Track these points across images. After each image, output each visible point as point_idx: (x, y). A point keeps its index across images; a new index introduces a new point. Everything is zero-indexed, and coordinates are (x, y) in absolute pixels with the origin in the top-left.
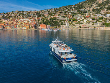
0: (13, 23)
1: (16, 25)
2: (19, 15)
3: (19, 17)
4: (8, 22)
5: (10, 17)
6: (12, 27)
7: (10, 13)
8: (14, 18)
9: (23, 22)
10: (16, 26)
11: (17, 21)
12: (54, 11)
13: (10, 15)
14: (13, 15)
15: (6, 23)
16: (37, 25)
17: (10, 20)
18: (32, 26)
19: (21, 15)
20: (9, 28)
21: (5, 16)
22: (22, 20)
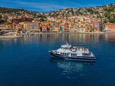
0: (61, 21)
1: (67, 24)
2: (68, 13)
3: (68, 15)
4: (55, 20)
5: (57, 15)
6: (61, 28)
7: (57, 11)
8: (62, 16)
9: (77, 20)
10: (68, 27)
11: (67, 19)
12: (109, 7)
13: (57, 13)
14: (61, 13)
15: (52, 22)
16: (103, 25)
17: (57, 18)
18: (96, 26)
19: (70, 13)
20: (56, 29)
21: (52, 14)
22: (74, 17)
